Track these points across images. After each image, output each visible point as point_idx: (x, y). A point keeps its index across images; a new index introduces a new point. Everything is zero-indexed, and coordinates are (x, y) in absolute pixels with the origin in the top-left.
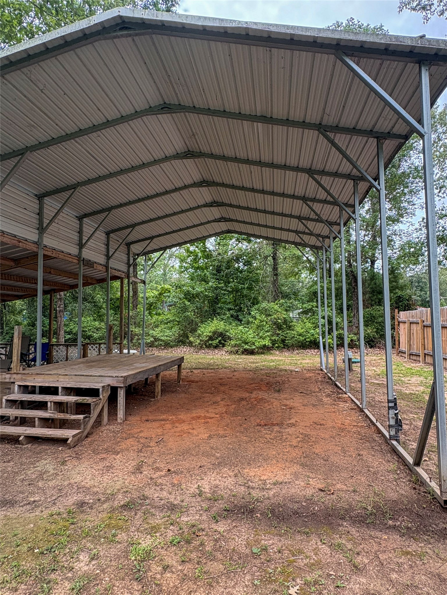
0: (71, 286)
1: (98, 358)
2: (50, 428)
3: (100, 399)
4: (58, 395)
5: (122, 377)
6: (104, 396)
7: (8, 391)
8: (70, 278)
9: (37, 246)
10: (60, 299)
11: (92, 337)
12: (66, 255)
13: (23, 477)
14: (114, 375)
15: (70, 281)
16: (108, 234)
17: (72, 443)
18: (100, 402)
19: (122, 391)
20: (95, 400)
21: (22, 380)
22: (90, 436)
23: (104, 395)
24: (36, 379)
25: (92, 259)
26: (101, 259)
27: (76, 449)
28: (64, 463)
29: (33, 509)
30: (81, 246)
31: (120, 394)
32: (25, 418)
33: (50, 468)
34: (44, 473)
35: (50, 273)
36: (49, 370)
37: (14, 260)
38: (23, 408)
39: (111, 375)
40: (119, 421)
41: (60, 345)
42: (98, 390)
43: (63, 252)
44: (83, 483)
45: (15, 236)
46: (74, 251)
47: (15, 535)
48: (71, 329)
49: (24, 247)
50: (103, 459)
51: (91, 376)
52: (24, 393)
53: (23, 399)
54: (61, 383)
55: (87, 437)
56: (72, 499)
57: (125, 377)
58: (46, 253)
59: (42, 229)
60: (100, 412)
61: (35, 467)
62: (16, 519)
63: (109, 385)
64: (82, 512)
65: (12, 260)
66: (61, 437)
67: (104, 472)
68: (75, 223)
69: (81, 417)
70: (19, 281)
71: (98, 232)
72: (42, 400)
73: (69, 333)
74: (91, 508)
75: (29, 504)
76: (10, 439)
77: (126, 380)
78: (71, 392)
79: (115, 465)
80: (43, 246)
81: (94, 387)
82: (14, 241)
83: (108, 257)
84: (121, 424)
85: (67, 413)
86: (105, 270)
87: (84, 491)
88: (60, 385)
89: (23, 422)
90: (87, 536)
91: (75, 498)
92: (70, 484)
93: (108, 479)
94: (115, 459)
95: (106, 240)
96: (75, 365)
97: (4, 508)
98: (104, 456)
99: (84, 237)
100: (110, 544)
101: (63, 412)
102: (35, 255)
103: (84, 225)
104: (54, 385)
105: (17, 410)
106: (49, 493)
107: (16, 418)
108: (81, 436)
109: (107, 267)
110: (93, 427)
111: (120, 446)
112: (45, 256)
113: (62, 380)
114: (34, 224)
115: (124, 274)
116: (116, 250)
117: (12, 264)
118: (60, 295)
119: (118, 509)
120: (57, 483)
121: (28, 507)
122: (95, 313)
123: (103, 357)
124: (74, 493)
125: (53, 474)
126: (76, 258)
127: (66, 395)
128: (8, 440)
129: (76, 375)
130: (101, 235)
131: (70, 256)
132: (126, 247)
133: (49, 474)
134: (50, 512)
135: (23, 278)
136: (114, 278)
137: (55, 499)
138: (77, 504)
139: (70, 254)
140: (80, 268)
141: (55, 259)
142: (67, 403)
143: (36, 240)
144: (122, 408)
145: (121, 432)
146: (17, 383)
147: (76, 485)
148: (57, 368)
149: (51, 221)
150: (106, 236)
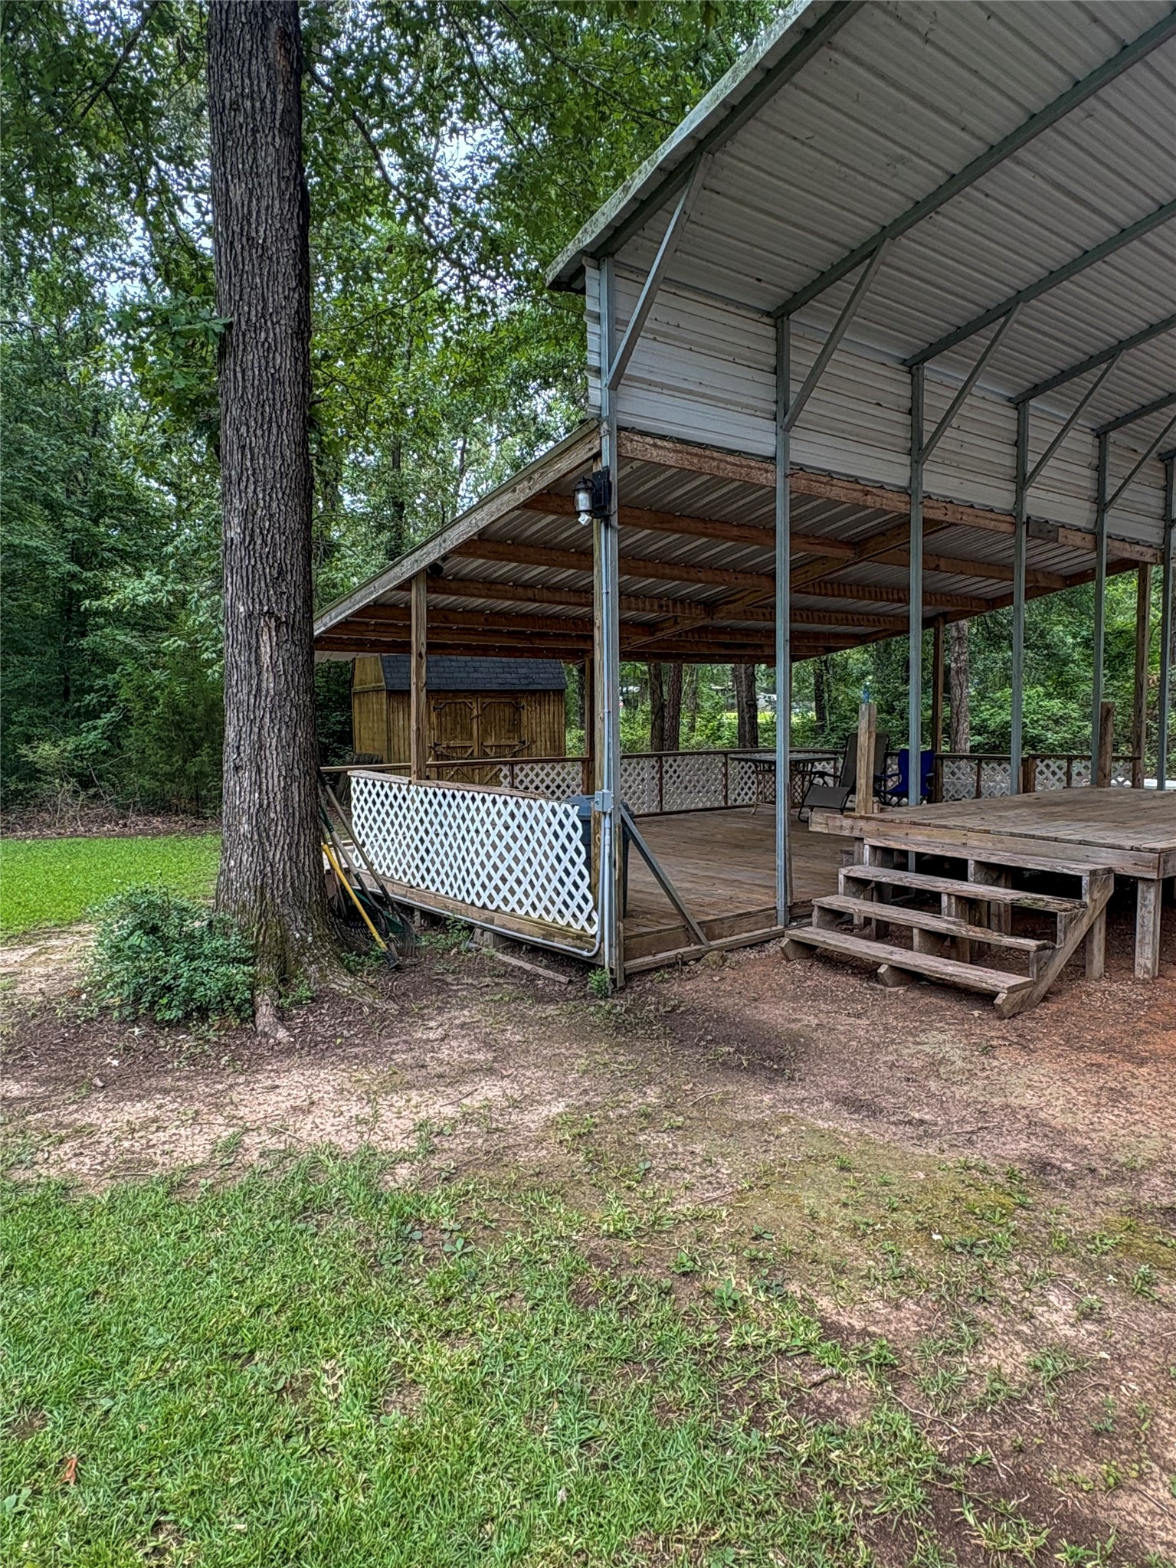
0: (987, 601)
1: (1067, 794)
2: (949, 958)
3: (1085, 906)
4: (966, 880)
5: (1151, 850)
6: (1096, 898)
7: (845, 857)
8: (988, 578)
9: (907, 499)
10: (959, 638)
11: (1041, 741)
12: (981, 513)
13: (890, 1058)
14: (1128, 844)
15: (989, 587)
16: (1101, 434)
17: (1008, 1007)
18: (1083, 915)
19: (1152, 890)
20: (1069, 906)
21: (879, 834)
22: (1055, 999)
23: (1096, 895)
24: (910, 837)
25: (1053, 516)
26: (1080, 514)
27: (1018, 1023)
28: (988, 1051)
29: (920, 1138)
30: (1022, 480)
31: (1145, 899)
32: (887, 924)
33: (955, 1054)
34: (940, 1063)
35: (937, 568)
36: (941, 817)
37: (854, 544)
38: (882, 900)
39: (1116, 842)
40: (1139, 973)
41: (962, 758)
42: (1080, 878)
43: (972, 506)
44: (1042, 1115)
45: (856, 480)
46: (1001, 498)
47: (886, 1184)
48: (984, 720)
49: (878, 505)
50: (1099, 1066)
51: (1055, 840)
52: (884, 864)
53: (883, 880)
54: (975, 850)
55: (1045, 999)
56: (1019, 1147)
57: (1163, 851)
58: (931, 514)
59: (918, 451)
60: (1083, 941)
61: (919, 1043)
62: (882, 1147)
63: (1110, 871)
64: (1046, 1186)
65: (849, 543)
66: (978, 984)
67: (1103, 1101)
68: (1005, 420)
69: (1031, 944)
70: (863, 598)
71: (1071, 433)
72: (926, 887)
73: (979, 730)
74: (1071, 1183)
75: (910, 1123)
76: (857, 967)
77: (1165, 862)
78: (999, 878)
79: (1135, 1092)
80: (921, 496)
81: (1065, 871)
82: (855, 494)
83: (1101, 504)
84: (1144, 982)
85: (989, 927)
86: (1090, 545)
87: (1046, 1136)
88: (972, 857)
89: (883, 932)
90: (1065, 1251)
91: (1024, 1145)
92: (1008, 1106)
93: (1114, 1123)
94: (1133, 1076)
95: (1096, 454)
96: (1006, 808)
97: (856, 1116)
98: (1099, 1059)
99: (1030, 456)
100: (1135, 1298)
101: (980, 925)
102: (902, 525)
103: (1031, 420)
104: (956, 855)
105: (870, 903)
106: (956, 1113)
107: (868, 921)
108: (1030, 995)
109: (1096, 534)
110: (1060, 977)
111: (1147, 1043)
112: (926, 522)
113: (975, 843)
114: (900, 442)
115: (1151, 551)
116: (1127, 481)
117: (849, 554)
118: (958, 629)
119: (1152, 1213)
120: (974, 1094)
121: (909, 1129)
122: (1048, 677)
123: (1083, 794)
124: (1020, 1132)
125: (962, 1071)
126: (1008, 519)
127: (987, 883)
128: (853, 968)
129: (1012, 835)
130: (1080, 442)
131: (990, 515)
132: (1160, 465)
133: (953, 1068)
134: (962, 1159)
135: (873, 590)
136: (1119, 566)
137: (972, 1132)
138: (1030, 1162)
139: (992, 511)
140: (1017, 546)
141: (953, 528)
142: (989, 903)
143: (904, 483)
144: (1149, 938)
145: (1150, 1007)
146: (870, 841)
147: (1023, 1113)
148: (959, 814)
149: (942, 425)
150: (1096, 442)
